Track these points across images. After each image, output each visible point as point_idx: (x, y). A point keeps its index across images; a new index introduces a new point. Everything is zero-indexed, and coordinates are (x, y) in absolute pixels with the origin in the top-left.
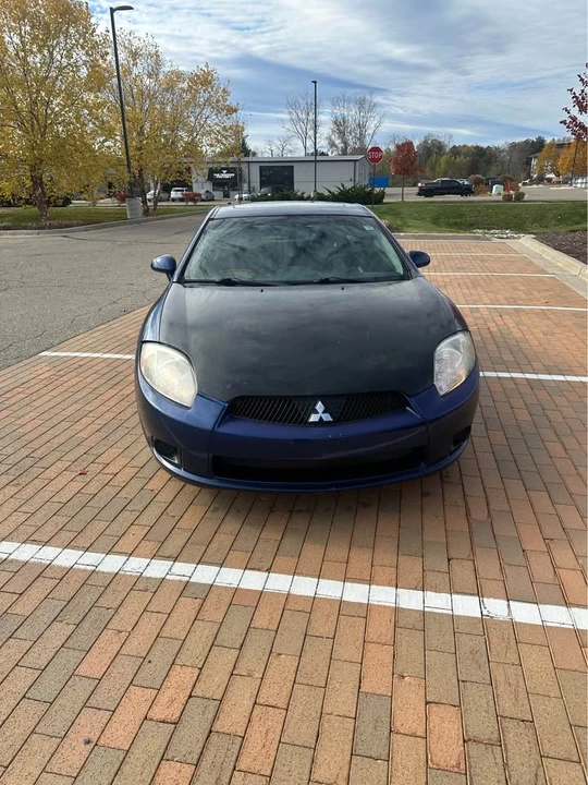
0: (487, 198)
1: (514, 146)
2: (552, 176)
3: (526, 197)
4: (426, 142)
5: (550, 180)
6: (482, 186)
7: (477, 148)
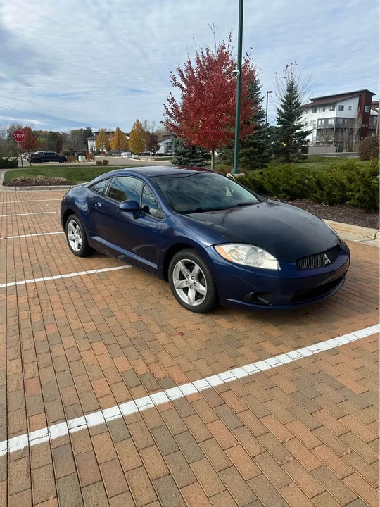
0: (76, 164)
1: (74, 132)
2: (105, 151)
3: (109, 163)
4: (13, 127)
5: (104, 153)
6: (71, 156)
7: (51, 133)
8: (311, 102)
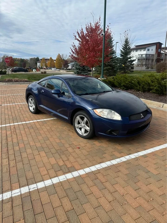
0: (32, 73)
1: (31, 59)
2: (45, 67)
3: (47, 73)
4: (4, 56)
5: (44, 68)
6: (30, 70)
7: (21, 59)
8: (135, 47)
